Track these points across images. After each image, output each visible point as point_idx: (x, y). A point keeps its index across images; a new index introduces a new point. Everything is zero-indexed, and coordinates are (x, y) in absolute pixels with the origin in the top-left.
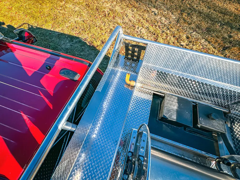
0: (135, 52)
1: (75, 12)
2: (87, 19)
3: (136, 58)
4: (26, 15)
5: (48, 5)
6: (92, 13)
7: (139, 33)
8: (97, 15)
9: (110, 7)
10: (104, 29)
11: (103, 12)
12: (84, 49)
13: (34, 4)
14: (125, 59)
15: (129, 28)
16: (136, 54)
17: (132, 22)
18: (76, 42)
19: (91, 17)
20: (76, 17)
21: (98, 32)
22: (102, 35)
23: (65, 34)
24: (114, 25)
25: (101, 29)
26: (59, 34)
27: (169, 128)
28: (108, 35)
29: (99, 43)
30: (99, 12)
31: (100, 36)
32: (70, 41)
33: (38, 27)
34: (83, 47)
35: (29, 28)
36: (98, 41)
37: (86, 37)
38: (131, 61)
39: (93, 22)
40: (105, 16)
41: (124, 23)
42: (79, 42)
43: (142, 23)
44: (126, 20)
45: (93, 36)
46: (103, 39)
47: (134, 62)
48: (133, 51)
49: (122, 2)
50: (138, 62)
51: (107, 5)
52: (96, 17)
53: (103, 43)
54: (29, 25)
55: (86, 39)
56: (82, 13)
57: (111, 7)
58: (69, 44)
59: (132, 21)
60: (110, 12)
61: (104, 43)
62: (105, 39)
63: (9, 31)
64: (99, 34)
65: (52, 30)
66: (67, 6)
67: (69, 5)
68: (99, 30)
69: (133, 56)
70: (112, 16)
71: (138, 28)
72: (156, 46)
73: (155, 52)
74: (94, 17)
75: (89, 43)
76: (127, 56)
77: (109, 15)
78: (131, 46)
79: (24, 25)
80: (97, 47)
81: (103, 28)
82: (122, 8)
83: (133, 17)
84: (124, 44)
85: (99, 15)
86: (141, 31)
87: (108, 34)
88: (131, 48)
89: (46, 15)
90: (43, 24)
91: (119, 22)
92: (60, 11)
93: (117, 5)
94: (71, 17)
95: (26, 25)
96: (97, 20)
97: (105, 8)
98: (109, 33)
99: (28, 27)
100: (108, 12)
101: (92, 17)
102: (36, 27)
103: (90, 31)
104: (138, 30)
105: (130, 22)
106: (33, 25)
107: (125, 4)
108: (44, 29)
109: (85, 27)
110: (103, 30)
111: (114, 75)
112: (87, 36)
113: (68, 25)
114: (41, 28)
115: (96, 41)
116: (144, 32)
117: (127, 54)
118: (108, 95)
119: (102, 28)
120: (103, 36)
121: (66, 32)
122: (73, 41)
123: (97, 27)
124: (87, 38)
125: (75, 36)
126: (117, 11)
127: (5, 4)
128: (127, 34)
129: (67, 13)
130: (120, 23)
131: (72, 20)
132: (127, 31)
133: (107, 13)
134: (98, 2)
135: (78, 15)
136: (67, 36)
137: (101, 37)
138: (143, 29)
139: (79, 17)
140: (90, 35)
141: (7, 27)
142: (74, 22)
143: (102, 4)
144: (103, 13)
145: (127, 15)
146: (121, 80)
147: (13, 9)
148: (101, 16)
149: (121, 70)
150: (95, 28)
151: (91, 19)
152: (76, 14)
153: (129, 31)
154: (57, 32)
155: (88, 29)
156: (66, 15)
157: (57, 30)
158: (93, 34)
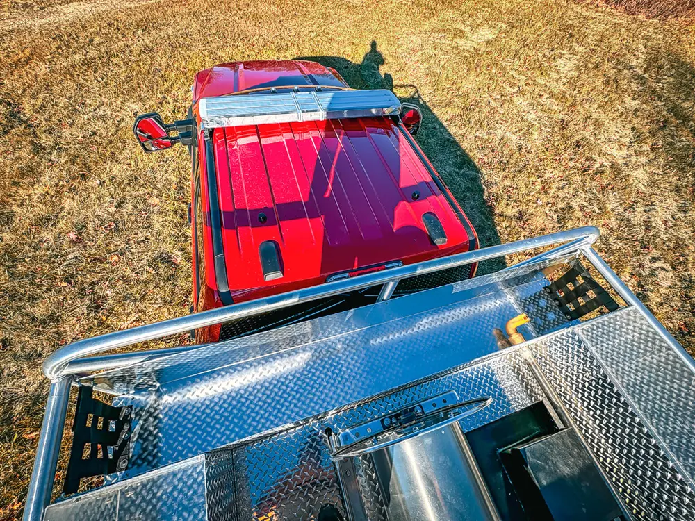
0: (584, 295)
1: (519, 120)
2: (533, 151)
3: (572, 309)
4: (427, 75)
5: (481, 77)
6: (556, 144)
7: (644, 274)
8: (566, 155)
9: (619, 161)
10: (551, 194)
11: (587, 159)
12: (469, 198)
13: (458, 63)
14: (545, 288)
15: (627, 239)
16: (581, 301)
17: (650, 234)
18: (464, 176)
19: (547, 150)
20: (514, 130)
21: (532, 190)
22: (535, 202)
23: (459, 146)
24: (586, 204)
25: (545, 190)
26: (448, 140)
27: (507, 493)
28: (548, 212)
29: (509, 211)
30: (575, 154)
31: (529, 201)
32: (455, 165)
33: (428, 104)
34: (468, 194)
35: (413, 97)
36: (512, 207)
37: (493, 181)
38: (554, 304)
39: (542, 163)
40: (585, 171)
41: (620, 218)
42: (472, 179)
43: (682, 255)
44: (638, 217)
45: (510, 189)
46: (529, 212)
47: (559, 312)
48: (581, 292)
49: (669, 171)
50: (570, 320)
51: (615, 152)
52: (558, 158)
53: (520, 218)
54: (417, 92)
55: (489, 184)
56: (533, 132)
57: (621, 161)
58: (448, 168)
59: (653, 230)
60: (609, 170)
61: (522, 222)
62: (532, 214)
63: (380, 84)
64: (528, 195)
65: (445, 124)
66: (515, 99)
67: (522, 100)
68: (538, 187)
69: (570, 297)
70: (606, 182)
71: (653, 258)
72: (649, 326)
73: (633, 336)
74: (555, 155)
75: (489, 196)
76: (554, 288)
77: (596, 174)
78: (584, 278)
79: (409, 88)
80: (497, 215)
81: (552, 192)
82: (653, 183)
83: (670, 224)
84: (573, 264)
85: (572, 159)
86: (657, 272)
87: (550, 210)
88: (581, 281)
89: (460, 93)
90: (439, 106)
91: (609, 207)
92: (491, 101)
93: (647, 168)
94: (502, 124)
95: (411, 90)
96: (555, 166)
97: (601, 154)
98: (555, 211)
99: (412, 94)
100: (601, 167)
101: (547, 153)
102: (425, 103)
103: (515, 176)
104: (647, 263)
105: (643, 228)
106: (422, 97)
107: (673, 180)
108: (433, 114)
109: (511, 161)
110: (546, 195)
111: (495, 294)
112: (498, 180)
113: (481, 135)
114: (430, 111)
115: (507, 204)
116: (666, 284)
117: (559, 284)
118: (453, 312)
119: (550, 187)
120: (535, 205)
121: (465, 145)
122: (461, 168)
123: (539, 180)
124: (496, 183)
125: (474, 164)
126: (631, 181)
127: (414, 40)
128: (603, 246)
129: (502, 112)
130: (609, 210)
131: (499, 131)
132: (611, 240)
133: (597, 166)
134: (597, 132)
135: (521, 129)
136: (459, 153)
137: (527, 205)
138: (670, 274)
139: (518, 134)
140: (507, 182)
141: (383, 76)
142: (499, 137)
143: (603, 140)
144: (585, 161)
145: (652, 207)
146: (500, 314)
147: (419, 54)
148: (571, 164)
149: (512, 301)
150: (532, 179)
151: (541, 155)
152: (519, 125)
153: (616, 245)
154: (449, 133)
155: (513, 169)
156: (496, 115)
157: (452, 130)
158: (515, 186)
